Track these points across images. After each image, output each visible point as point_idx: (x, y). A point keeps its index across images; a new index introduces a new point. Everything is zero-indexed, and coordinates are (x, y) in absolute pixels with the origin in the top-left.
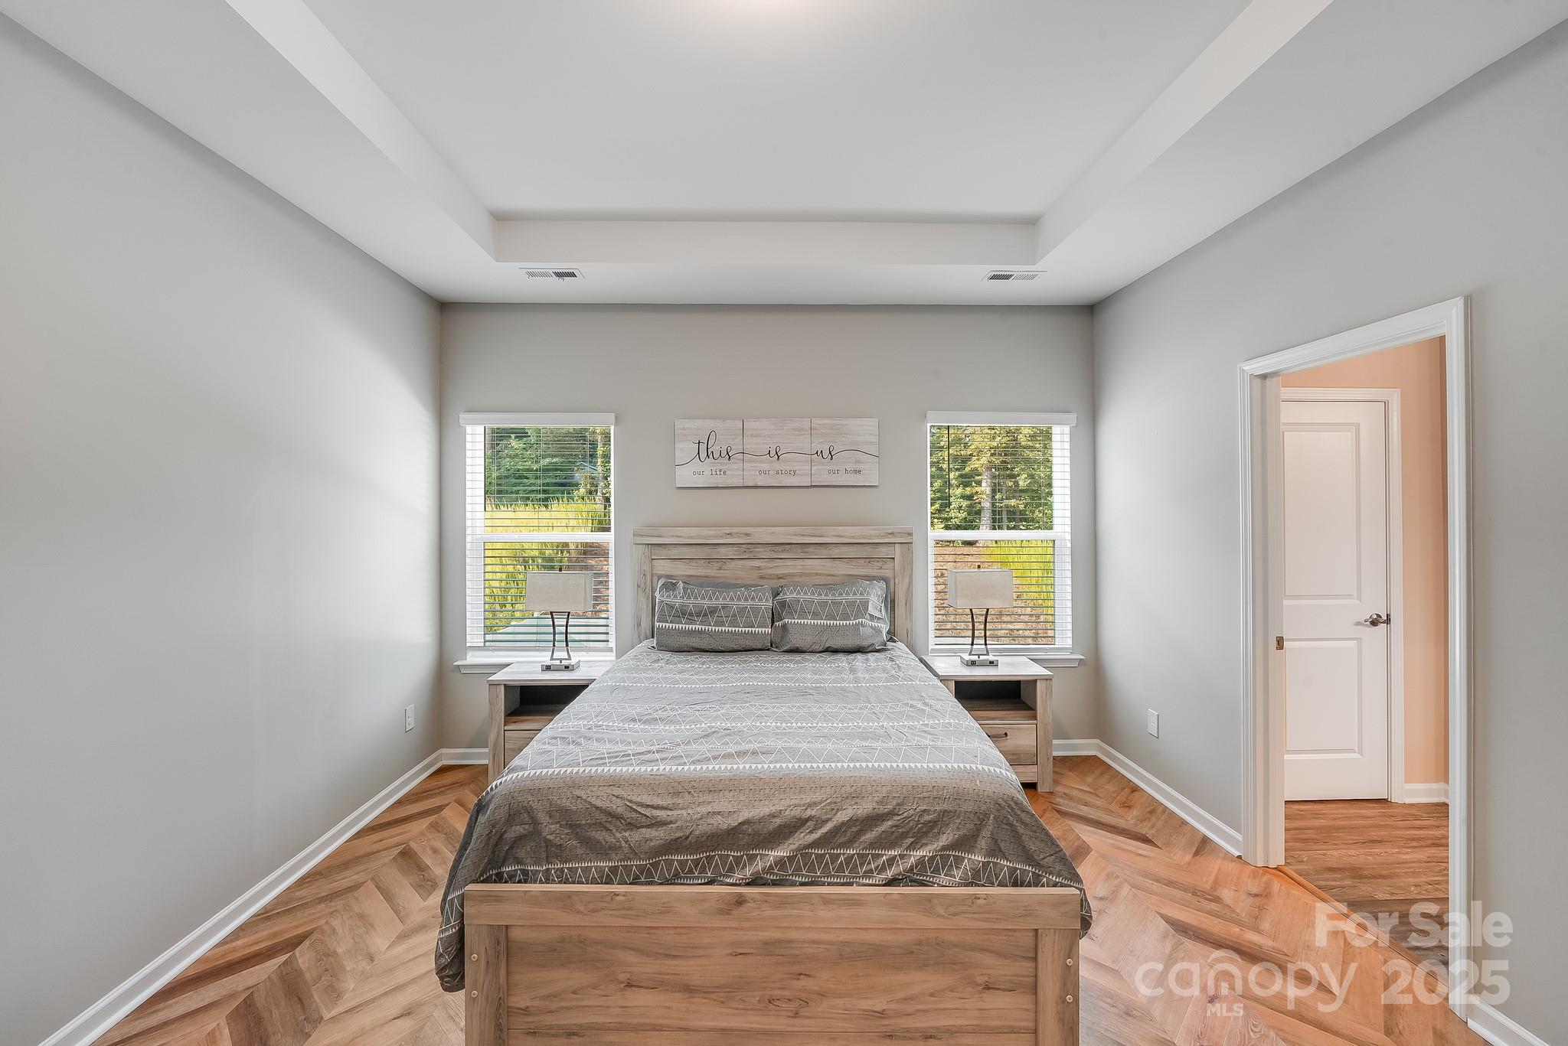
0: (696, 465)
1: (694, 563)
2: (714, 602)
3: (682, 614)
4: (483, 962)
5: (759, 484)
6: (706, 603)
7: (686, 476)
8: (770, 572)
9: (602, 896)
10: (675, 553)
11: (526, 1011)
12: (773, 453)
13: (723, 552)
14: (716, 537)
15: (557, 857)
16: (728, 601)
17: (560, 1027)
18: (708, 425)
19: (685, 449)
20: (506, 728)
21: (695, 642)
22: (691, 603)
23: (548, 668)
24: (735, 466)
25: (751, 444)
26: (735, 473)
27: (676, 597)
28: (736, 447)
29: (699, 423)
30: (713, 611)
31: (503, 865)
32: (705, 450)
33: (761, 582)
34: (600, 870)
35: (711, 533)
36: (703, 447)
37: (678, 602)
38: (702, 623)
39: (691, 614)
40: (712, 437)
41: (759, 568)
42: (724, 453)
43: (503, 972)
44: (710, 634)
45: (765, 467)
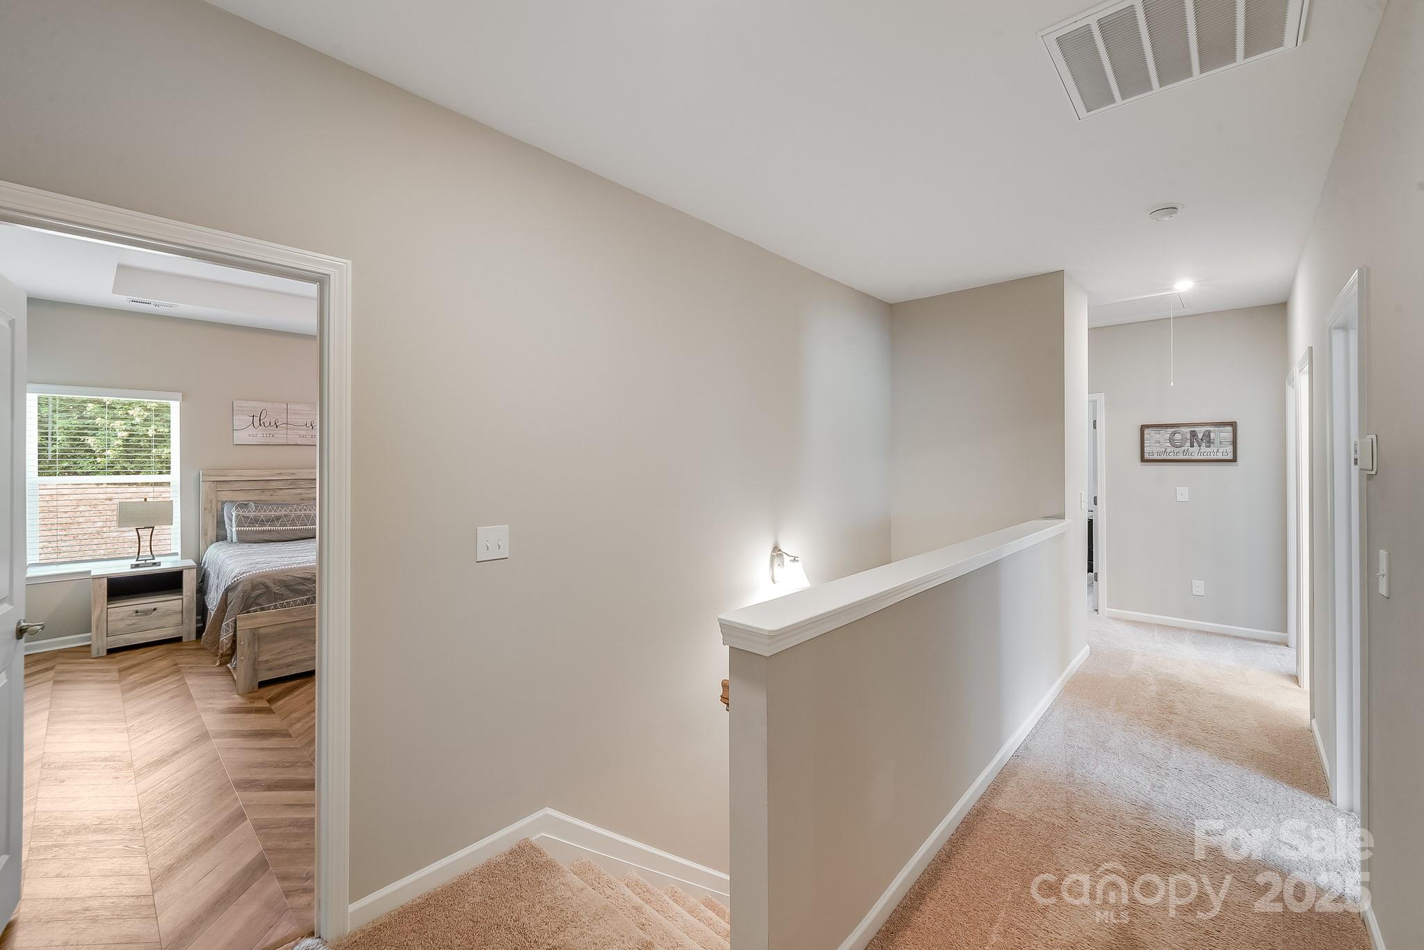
0: (251, 430)
1: (251, 492)
2: (278, 513)
3: (256, 521)
4: (247, 644)
5: (299, 443)
6: (273, 514)
7: (241, 437)
8: (308, 496)
9: (305, 609)
10: (236, 487)
11: (267, 661)
12: (309, 425)
13: (274, 485)
14: (270, 475)
15: (280, 599)
16: (288, 512)
17: (283, 664)
18: (261, 405)
19: (241, 420)
20: (109, 606)
21: (267, 537)
22: (262, 515)
23: (137, 566)
24: (281, 432)
25: (293, 418)
26: (280, 436)
27: (249, 511)
28: (282, 420)
29: (252, 404)
30: (278, 518)
31: (250, 607)
32: (258, 420)
33: (302, 502)
34: (303, 600)
35: (266, 473)
36: (256, 419)
37: (251, 515)
38: (270, 526)
39: (262, 521)
40: (264, 413)
41: (300, 494)
42: (272, 424)
43: (256, 647)
44: (277, 531)
45: (303, 433)
